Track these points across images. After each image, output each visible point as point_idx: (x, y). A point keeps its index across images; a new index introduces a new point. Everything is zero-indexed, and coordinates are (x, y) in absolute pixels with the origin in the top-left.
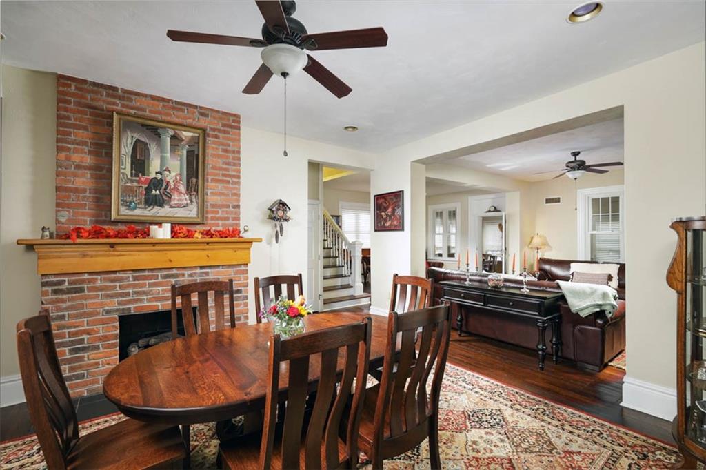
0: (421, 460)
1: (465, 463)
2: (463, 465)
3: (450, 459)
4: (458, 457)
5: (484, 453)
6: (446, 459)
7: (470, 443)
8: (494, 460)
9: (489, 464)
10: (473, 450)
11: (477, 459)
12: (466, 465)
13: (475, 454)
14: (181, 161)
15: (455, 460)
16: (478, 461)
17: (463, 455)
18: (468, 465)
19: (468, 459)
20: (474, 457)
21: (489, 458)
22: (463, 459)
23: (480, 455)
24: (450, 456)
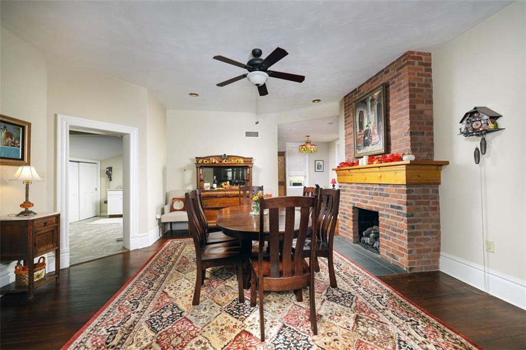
0: (221, 311)
1: (198, 328)
2: (198, 326)
3: (208, 323)
4: (205, 328)
5: (191, 346)
6: (210, 322)
7: (208, 345)
8: (181, 346)
9: (183, 340)
10: (201, 342)
11: (193, 337)
12: (196, 327)
13: (197, 339)
14: (375, 113)
15: (206, 325)
16: (192, 336)
17: (204, 331)
18: (196, 329)
19: (199, 332)
20: (196, 336)
21: (186, 345)
22: (202, 330)
23: (193, 342)
24: (210, 325)
